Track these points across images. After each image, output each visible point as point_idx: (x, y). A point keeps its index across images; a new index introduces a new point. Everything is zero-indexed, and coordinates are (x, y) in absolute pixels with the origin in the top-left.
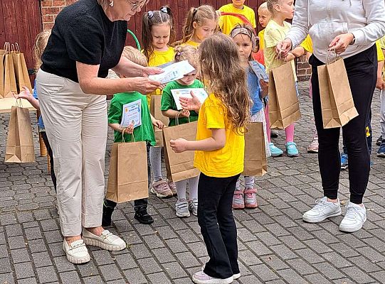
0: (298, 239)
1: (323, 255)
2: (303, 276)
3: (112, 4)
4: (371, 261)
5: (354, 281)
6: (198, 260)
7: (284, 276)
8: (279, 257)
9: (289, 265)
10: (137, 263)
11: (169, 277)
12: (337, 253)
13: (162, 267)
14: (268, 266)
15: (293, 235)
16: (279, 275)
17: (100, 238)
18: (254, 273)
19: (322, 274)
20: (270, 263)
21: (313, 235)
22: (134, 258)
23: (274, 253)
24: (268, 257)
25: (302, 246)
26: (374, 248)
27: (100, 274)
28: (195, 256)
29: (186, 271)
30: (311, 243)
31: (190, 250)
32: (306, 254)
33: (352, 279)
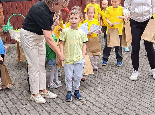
0: (95, 94)
1: (106, 100)
2: (99, 108)
4: (124, 101)
5: (119, 109)
6: (58, 105)
7: (92, 108)
8: (90, 102)
9: (93, 104)
10: (34, 107)
11: (47, 112)
12: (111, 99)
13: (44, 108)
14: (86, 105)
15: (93, 93)
16: (90, 108)
17: (47, 94)
18: (81, 108)
19: (106, 107)
21: (101, 92)
22: (32, 106)
23: (87, 100)
24: (85, 102)
25: (97, 97)
26: (124, 96)
27: (19, 112)
28: (57, 103)
29: (54, 109)
30: (101, 96)
31: (54, 101)
32: (100, 99)
33: (118, 108)
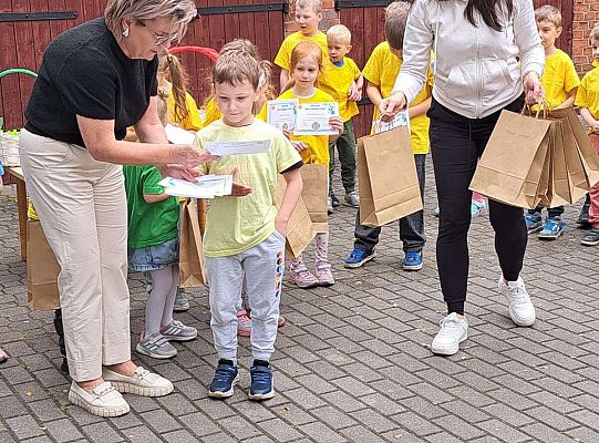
0: (322, 378)
1: (362, 399)
2: (337, 431)
3: (126, 33)
4: (431, 402)
5: (412, 432)
6: (178, 420)
7: (310, 433)
8: (300, 407)
9: (315, 417)
10: (81, 431)
12: (383, 394)
13: (122, 435)
14: (284, 420)
15: (315, 373)
16: (302, 432)
17: (133, 380)
18: (265, 433)
19: (365, 426)
20: (287, 416)
21: (344, 371)
22: (76, 425)
23: (292, 402)
24: (282, 407)
25: (329, 387)
26: (433, 385)
28: (172, 415)
29: (161, 439)
30: (343, 383)
31: (162, 407)
32: (337, 398)
33: (408, 431)
